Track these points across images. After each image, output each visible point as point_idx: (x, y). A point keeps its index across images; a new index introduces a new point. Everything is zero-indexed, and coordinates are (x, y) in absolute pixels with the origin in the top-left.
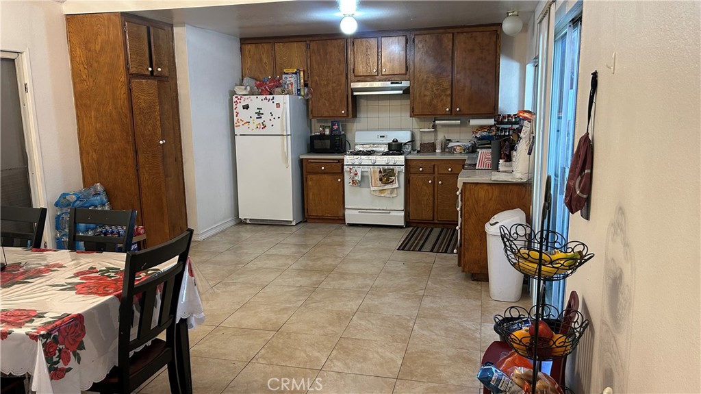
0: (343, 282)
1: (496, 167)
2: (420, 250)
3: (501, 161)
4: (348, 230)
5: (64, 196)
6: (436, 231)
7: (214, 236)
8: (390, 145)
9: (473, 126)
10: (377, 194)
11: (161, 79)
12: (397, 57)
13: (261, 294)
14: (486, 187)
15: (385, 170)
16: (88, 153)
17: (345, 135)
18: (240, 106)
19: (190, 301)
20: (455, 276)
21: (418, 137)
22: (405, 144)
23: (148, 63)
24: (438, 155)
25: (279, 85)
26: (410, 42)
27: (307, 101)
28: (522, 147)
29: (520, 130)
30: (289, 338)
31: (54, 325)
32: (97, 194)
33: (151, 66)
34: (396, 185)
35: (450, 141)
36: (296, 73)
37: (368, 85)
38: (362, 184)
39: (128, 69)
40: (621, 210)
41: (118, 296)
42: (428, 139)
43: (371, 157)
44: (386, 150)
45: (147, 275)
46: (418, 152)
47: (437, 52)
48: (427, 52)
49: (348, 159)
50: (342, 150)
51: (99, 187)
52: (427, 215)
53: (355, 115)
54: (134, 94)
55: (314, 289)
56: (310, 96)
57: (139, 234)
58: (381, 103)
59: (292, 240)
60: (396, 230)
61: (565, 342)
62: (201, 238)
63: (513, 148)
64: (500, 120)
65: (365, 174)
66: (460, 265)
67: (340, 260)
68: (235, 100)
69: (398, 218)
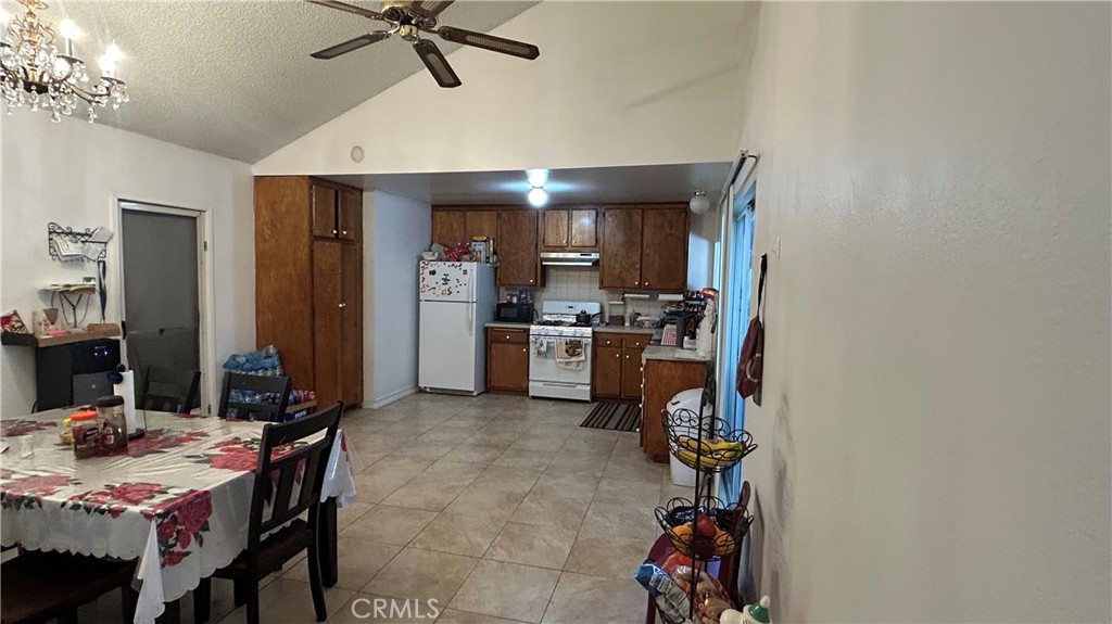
0: (518, 459)
1: (680, 345)
2: (603, 428)
3: (686, 338)
4: (532, 404)
5: (234, 357)
6: (623, 407)
7: (390, 404)
8: (578, 316)
9: (662, 301)
10: (563, 366)
11: (345, 241)
12: (587, 228)
13: (429, 469)
14: (669, 364)
15: (571, 342)
16: (264, 313)
17: (532, 305)
18: (427, 272)
19: (340, 477)
20: (638, 457)
21: (607, 309)
22: (594, 316)
23: (334, 226)
24: (627, 328)
25: (468, 252)
26: (601, 216)
27: (496, 269)
28: (706, 324)
29: (704, 308)
30: (453, 520)
31: (175, 503)
32: (268, 357)
33: (336, 229)
34: (583, 358)
35: (639, 314)
36: (485, 241)
37: (561, 255)
38: (548, 355)
39: (311, 231)
40: (785, 398)
41: (254, 471)
42: (618, 312)
43: (557, 328)
44: (574, 321)
45: (293, 448)
46: (607, 324)
47: (627, 227)
48: (617, 226)
49: (534, 329)
50: (530, 321)
51: (272, 349)
52: (615, 390)
53: (543, 285)
54: (316, 255)
55: (486, 467)
56: (498, 264)
57: (309, 400)
58: (570, 273)
59: (473, 412)
60: (581, 405)
61: (726, 541)
62: (375, 406)
63: (697, 326)
64: (690, 296)
65: (551, 345)
66: (642, 445)
67: (517, 436)
68: (422, 265)
69: (584, 392)
